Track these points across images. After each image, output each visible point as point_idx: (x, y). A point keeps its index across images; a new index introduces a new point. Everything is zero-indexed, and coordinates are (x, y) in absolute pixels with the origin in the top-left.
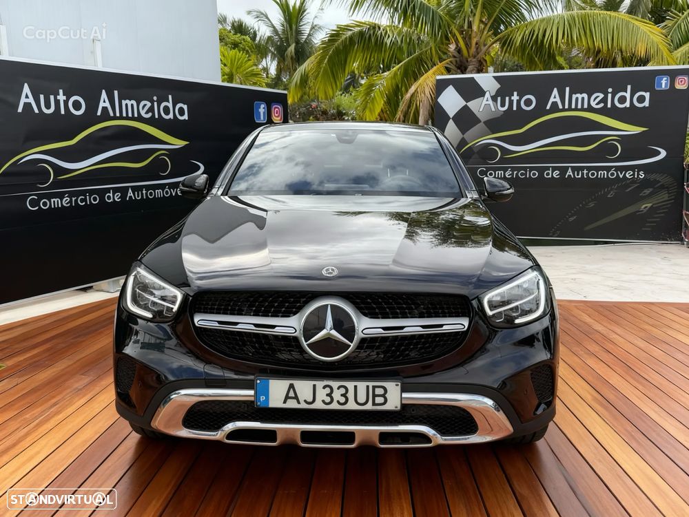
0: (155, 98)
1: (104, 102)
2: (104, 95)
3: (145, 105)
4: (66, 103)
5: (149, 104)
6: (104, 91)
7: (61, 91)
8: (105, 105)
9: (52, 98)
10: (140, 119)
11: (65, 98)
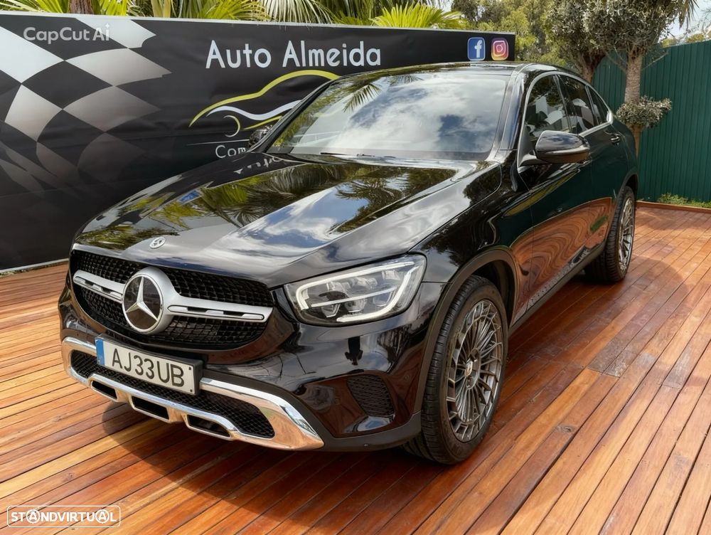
0: (344, 46)
1: (291, 53)
2: (290, 46)
3: (333, 54)
4: (252, 56)
5: (337, 52)
6: (290, 42)
7: (247, 46)
8: (291, 56)
9: (238, 52)
10: (327, 68)
11: (251, 52)
